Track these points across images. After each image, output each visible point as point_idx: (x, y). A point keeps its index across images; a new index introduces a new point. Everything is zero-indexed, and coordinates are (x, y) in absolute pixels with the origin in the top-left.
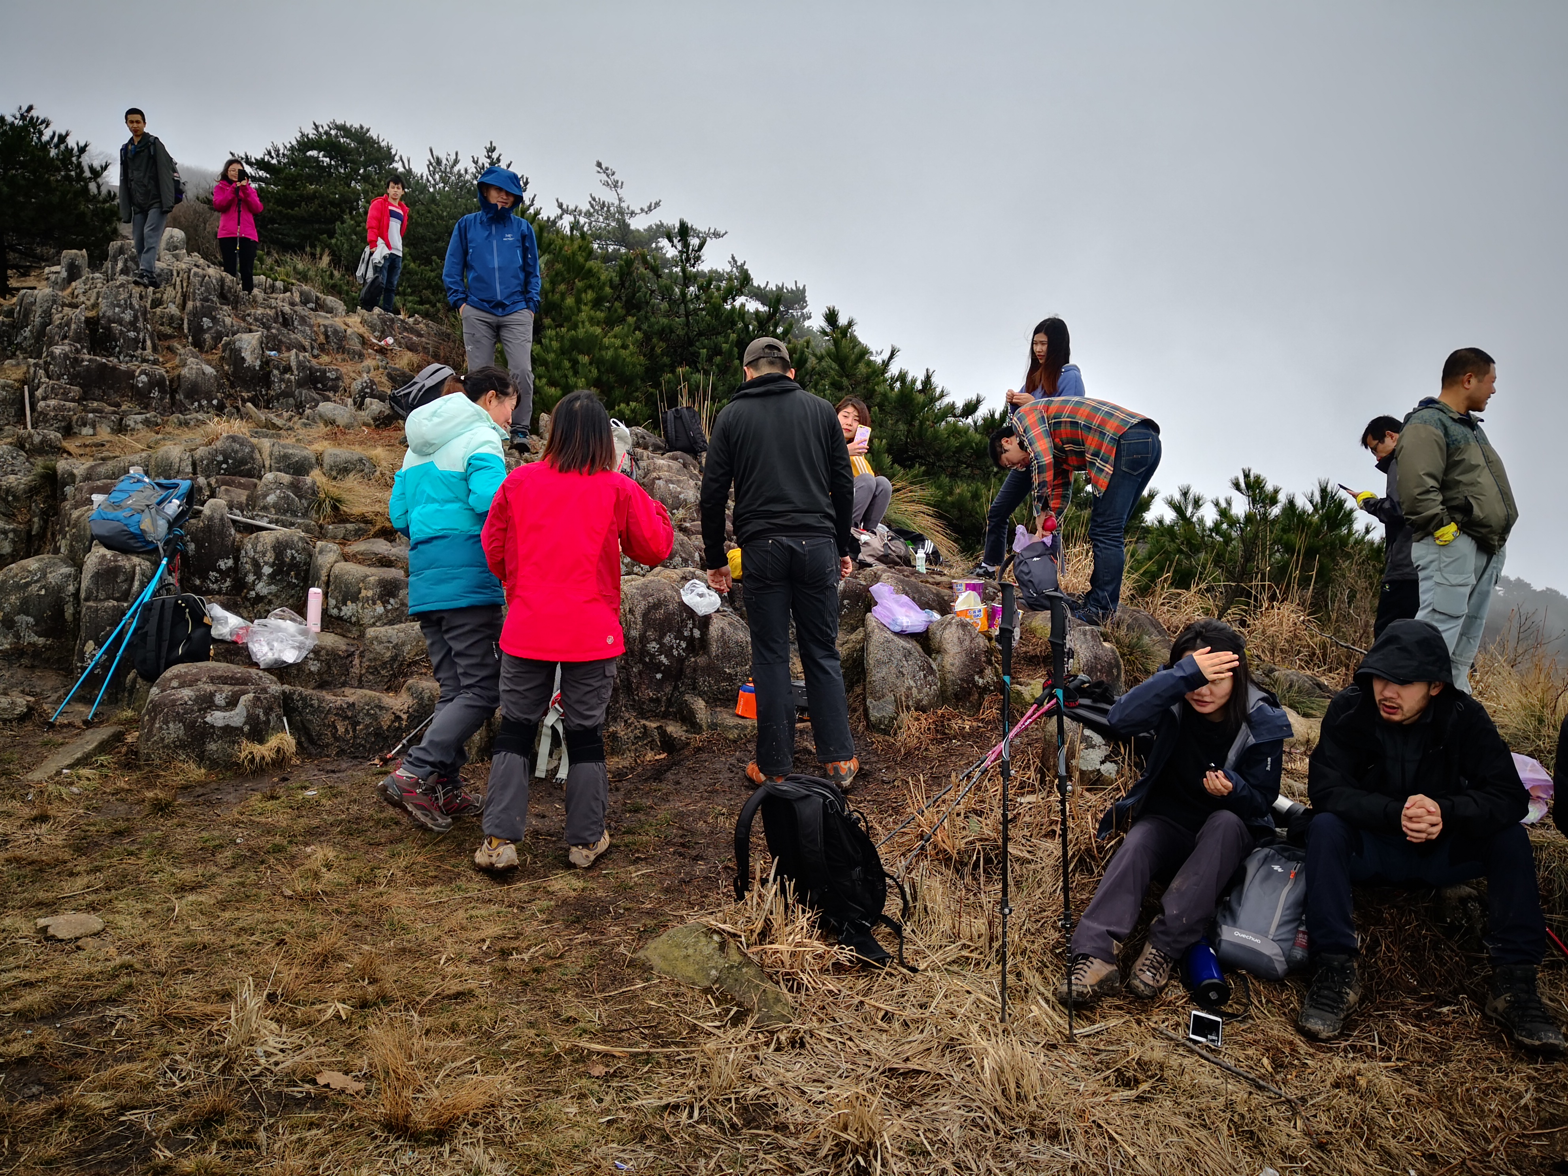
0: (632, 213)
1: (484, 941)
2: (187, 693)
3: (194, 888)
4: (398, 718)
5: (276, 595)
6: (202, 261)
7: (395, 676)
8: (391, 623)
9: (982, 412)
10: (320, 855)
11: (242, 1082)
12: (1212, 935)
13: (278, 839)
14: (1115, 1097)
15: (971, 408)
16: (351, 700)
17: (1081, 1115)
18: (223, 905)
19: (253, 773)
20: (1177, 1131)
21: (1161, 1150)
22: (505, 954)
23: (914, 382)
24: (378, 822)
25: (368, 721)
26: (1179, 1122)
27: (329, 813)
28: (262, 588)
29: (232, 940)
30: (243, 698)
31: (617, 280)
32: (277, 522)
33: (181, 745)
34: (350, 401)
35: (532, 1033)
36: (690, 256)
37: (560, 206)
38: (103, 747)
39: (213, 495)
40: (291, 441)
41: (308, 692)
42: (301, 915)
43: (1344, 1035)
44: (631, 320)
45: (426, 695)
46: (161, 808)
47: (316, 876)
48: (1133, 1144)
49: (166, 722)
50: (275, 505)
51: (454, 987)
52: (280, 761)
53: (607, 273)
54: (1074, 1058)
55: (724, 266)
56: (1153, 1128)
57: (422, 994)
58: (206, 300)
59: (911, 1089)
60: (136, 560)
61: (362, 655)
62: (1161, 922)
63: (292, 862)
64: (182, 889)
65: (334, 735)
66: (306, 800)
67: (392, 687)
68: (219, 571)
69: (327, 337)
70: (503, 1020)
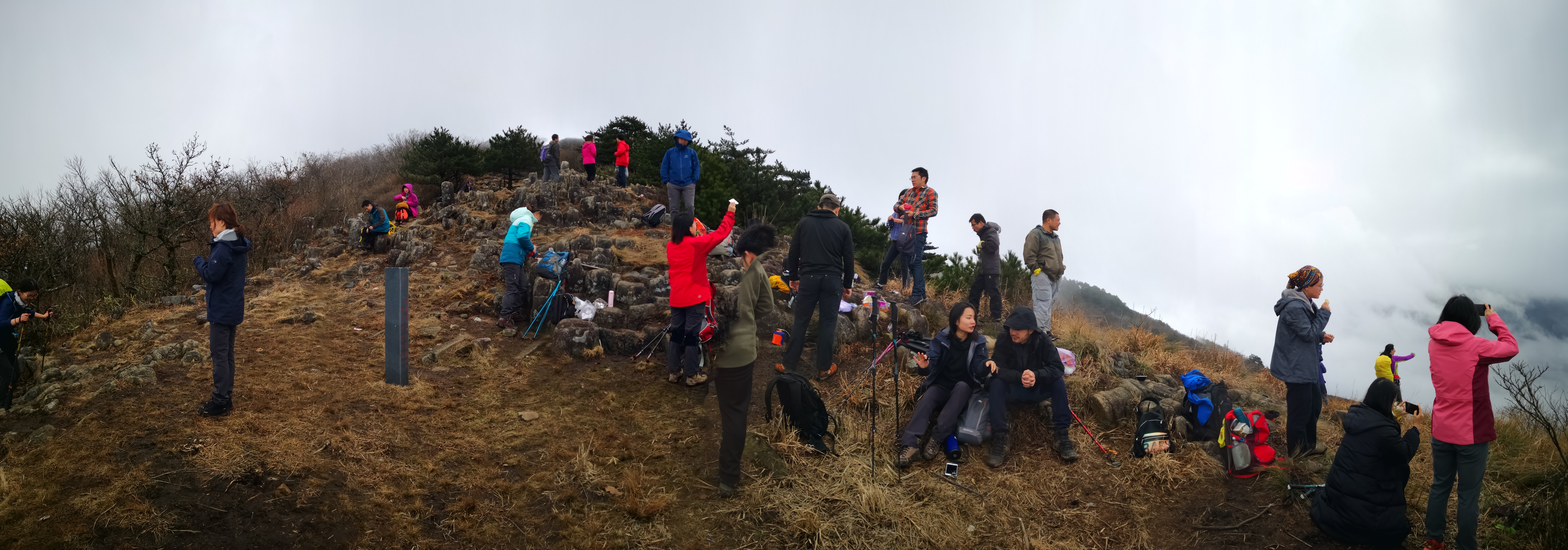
0: (737, 144)
1: (668, 434)
2: (566, 330)
3: (568, 404)
4: (640, 341)
5: (598, 293)
6: (574, 172)
7: (640, 324)
8: (639, 304)
9: (880, 223)
10: (610, 395)
11: (580, 486)
12: (955, 431)
13: (596, 388)
14: (915, 505)
15: (876, 221)
16: (623, 333)
17: (900, 516)
18: (576, 412)
19: (588, 360)
20: (938, 516)
21: (931, 526)
22: (676, 440)
23: (852, 210)
24: (632, 382)
25: (629, 342)
26: (939, 512)
27: (614, 378)
28: (593, 290)
29: (579, 427)
30: (585, 332)
31: (730, 170)
32: (598, 266)
33: (565, 349)
34: (626, 219)
35: (685, 475)
36: (760, 160)
37: (709, 142)
38: (539, 348)
39: (576, 257)
40: (604, 235)
41: (608, 330)
42: (603, 419)
43: (1004, 464)
44: (735, 185)
45: (651, 332)
46: (557, 372)
47: (609, 403)
48: (920, 525)
49: (560, 340)
50: (598, 260)
51: (657, 454)
52: (598, 356)
53: (726, 168)
54: (899, 490)
55: (773, 164)
56: (929, 517)
57: (645, 456)
58: (575, 185)
59: (834, 508)
60: (551, 281)
61: (628, 316)
62: (936, 428)
63: (601, 397)
64: (564, 404)
65: (617, 347)
66: (606, 372)
67: (639, 329)
68: (578, 284)
69: (619, 195)
70: (675, 469)
